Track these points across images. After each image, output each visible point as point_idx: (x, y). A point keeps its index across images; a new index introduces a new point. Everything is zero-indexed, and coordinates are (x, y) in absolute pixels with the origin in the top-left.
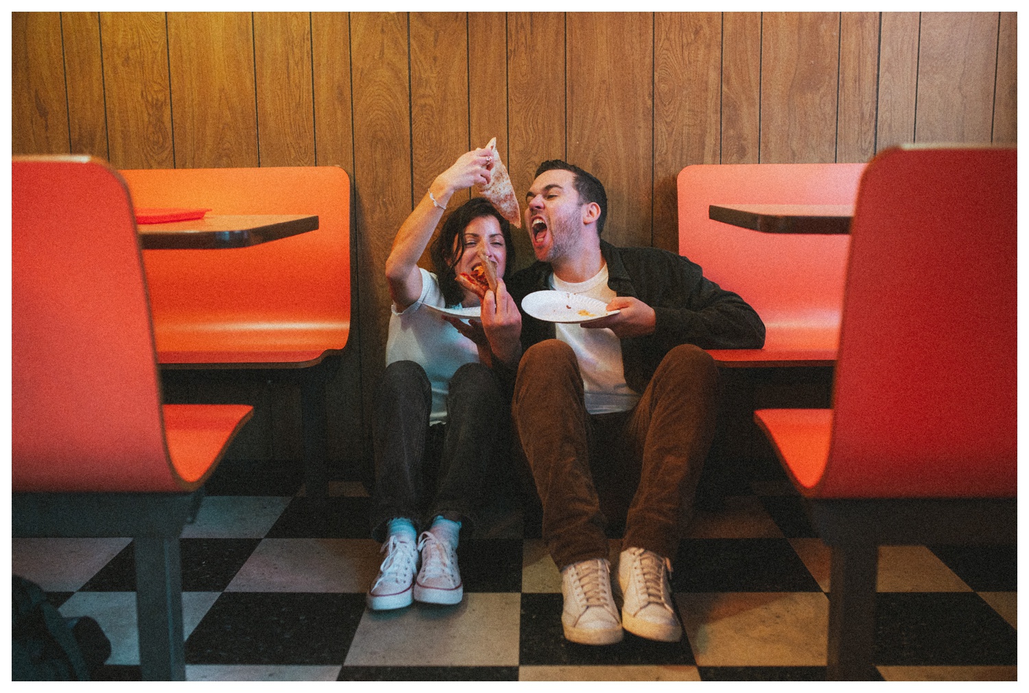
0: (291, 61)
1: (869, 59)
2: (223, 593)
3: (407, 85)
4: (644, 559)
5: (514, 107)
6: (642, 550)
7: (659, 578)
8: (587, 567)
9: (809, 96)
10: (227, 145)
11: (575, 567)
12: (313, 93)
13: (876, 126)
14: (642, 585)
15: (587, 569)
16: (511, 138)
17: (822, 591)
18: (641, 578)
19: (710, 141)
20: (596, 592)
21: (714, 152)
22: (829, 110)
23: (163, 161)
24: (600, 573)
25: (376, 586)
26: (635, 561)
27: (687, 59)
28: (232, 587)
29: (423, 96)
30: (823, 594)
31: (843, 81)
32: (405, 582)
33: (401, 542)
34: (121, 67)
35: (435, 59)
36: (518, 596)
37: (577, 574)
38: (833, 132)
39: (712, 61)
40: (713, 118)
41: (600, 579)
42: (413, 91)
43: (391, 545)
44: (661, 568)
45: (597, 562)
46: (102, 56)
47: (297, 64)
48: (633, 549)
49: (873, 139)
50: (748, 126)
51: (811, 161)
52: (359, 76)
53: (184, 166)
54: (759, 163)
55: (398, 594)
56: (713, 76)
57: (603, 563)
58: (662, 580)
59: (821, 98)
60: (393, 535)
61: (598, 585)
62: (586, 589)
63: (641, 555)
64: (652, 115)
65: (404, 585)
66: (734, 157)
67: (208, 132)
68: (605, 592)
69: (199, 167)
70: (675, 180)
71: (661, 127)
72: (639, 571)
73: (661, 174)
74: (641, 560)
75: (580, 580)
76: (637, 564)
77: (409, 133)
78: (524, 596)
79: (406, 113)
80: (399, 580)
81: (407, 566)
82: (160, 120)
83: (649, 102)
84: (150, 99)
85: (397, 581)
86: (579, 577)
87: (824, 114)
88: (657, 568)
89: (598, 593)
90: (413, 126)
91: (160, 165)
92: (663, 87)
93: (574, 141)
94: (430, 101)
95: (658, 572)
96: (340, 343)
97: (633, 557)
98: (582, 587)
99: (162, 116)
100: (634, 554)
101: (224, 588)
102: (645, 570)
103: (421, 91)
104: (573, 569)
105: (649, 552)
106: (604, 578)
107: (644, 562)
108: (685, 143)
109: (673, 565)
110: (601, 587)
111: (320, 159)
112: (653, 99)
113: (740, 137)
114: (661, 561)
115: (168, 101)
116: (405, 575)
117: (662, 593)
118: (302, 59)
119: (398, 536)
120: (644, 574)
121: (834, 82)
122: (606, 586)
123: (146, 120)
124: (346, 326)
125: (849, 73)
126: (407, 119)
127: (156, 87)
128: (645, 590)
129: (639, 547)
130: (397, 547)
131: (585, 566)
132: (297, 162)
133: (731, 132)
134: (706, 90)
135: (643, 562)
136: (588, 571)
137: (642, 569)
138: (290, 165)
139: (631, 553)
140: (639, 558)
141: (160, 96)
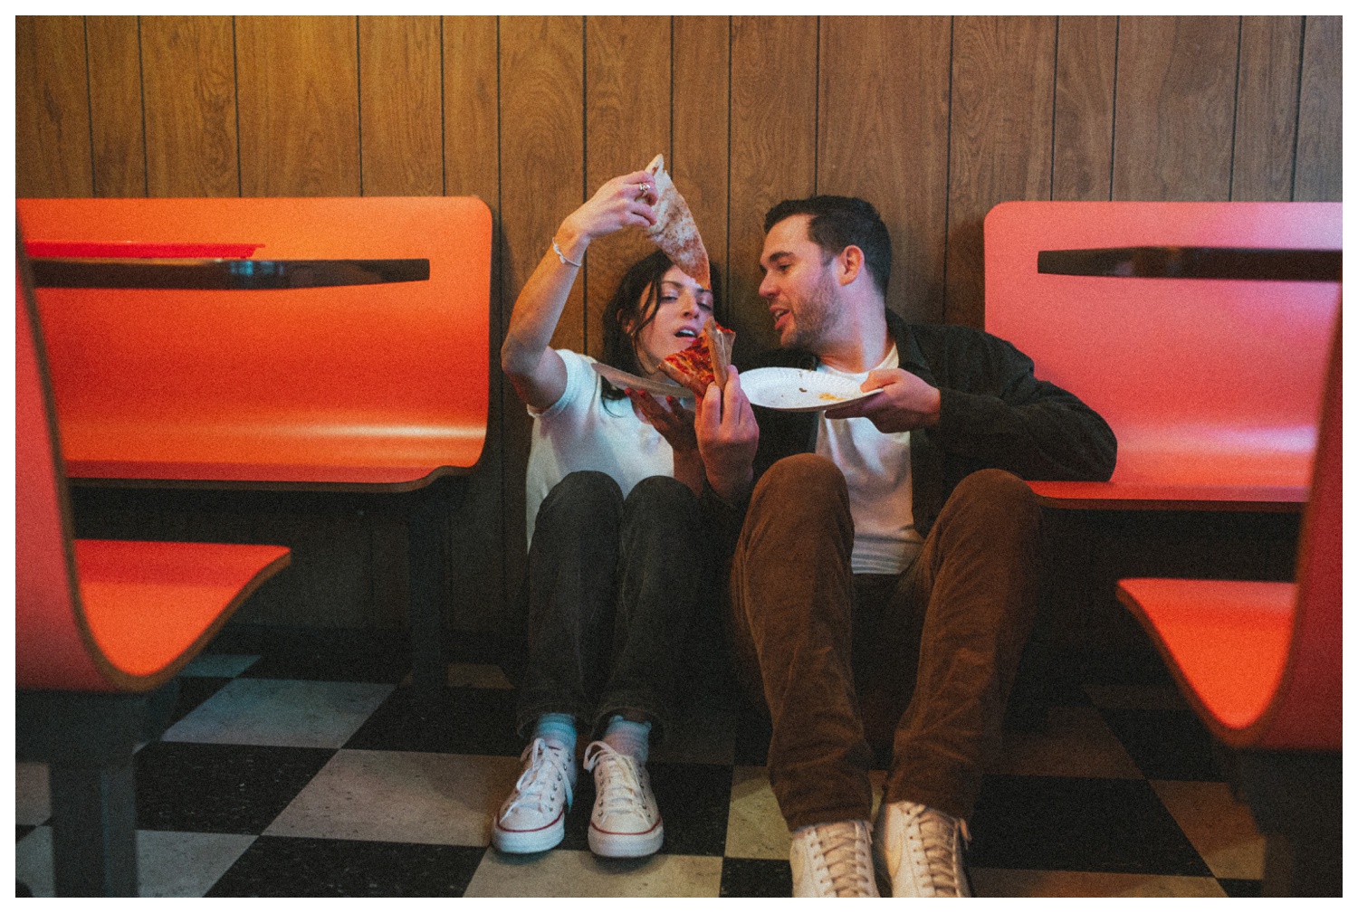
0: (411, 39)
1: (1287, 44)
2: (261, 839)
3: (580, 77)
4: (924, 822)
5: (738, 109)
6: (920, 808)
7: (950, 854)
8: (838, 832)
9: (1191, 99)
10: (316, 165)
11: (817, 830)
12: (443, 87)
13: (1295, 146)
14: (923, 868)
15: (837, 837)
16: (734, 159)
17: (1212, 875)
18: (920, 855)
19: (1035, 167)
20: (851, 879)
21: (1042, 182)
22: (1221, 120)
23: (224, 187)
24: (858, 845)
25: (508, 813)
26: (910, 825)
27: (1002, 42)
28: (276, 829)
29: (603, 94)
30: (1213, 881)
31: (1245, 78)
32: (551, 810)
33: (552, 748)
34: (165, 48)
35: (623, 39)
36: (717, 862)
37: (821, 843)
38: (1226, 153)
39: (1041, 45)
40: (1041, 132)
41: (858, 857)
42: (590, 86)
43: (536, 751)
44: (952, 836)
45: (854, 826)
46: (139, 32)
47: (419, 45)
48: (908, 805)
49: (1290, 167)
50: (1094, 144)
51: (1192, 199)
52: (509, 63)
53: (253, 195)
54: (1111, 200)
55: (541, 829)
56: (1043, 68)
57: (863, 827)
58: (954, 858)
59: (1210, 101)
60: (538, 736)
61: (854, 866)
62: (835, 872)
63: (919, 815)
64: (948, 125)
65: (553, 813)
66: (1073, 193)
67: (289, 144)
68: (866, 880)
69: (275, 195)
70: (981, 225)
71: (961, 145)
72: (917, 843)
73: (959, 216)
74: (920, 824)
75: (825, 854)
76: (914, 830)
77: (581, 148)
78: (728, 863)
79: (577, 117)
80: (543, 807)
81: (558, 784)
82: (220, 125)
83: (944, 107)
84: (206, 95)
85: (540, 810)
86: (825, 850)
87: (1214, 128)
88: (946, 837)
89: (855, 880)
90: (589, 139)
91: (220, 192)
92: (965, 84)
93: (828, 165)
94: (614, 101)
95: (948, 843)
96: (471, 457)
97: (908, 818)
98: (829, 867)
99: (223, 121)
100: (908, 813)
101: (263, 828)
102: (929, 842)
103: (601, 88)
104: (814, 834)
105: (932, 810)
106: (864, 854)
107: (925, 827)
108: (997, 169)
109: (970, 828)
110: (859, 870)
111: (450, 185)
112: (950, 102)
113: (1082, 161)
114: (953, 823)
115: (233, 100)
116: (553, 799)
117: (956, 882)
118: (427, 38)
119: (546, 739)
120: (926, 850)
121: (1230, 80)
122: (868, 866)
123: (200, 127)
124: (480, 432)
125: (1255, 65)
126: (580, 127)
127: (215, 79)
128: (927, 879)
129: (917, 801)
130: (544, 754)
131: (833, 832)
132: (416, 190)
133: (1069, 153)
134: (1032, 88)
135: (923, 827)
136: (841, 841)
137: (923, 839)
138: (406, 194)
139: (903, 811)
140: (917, 820)
141: (222, 91)
